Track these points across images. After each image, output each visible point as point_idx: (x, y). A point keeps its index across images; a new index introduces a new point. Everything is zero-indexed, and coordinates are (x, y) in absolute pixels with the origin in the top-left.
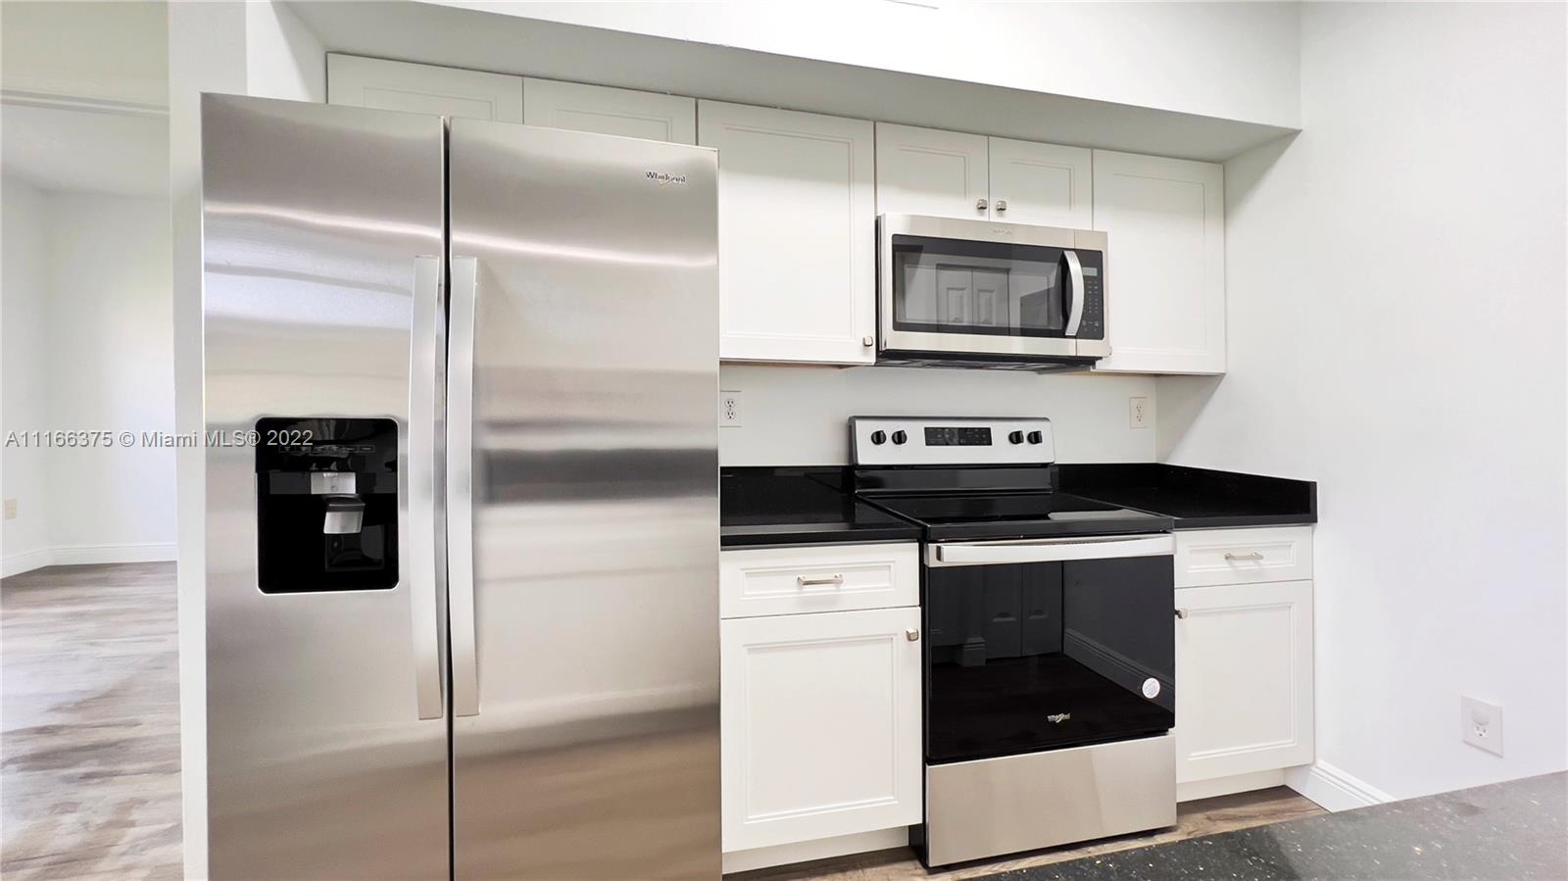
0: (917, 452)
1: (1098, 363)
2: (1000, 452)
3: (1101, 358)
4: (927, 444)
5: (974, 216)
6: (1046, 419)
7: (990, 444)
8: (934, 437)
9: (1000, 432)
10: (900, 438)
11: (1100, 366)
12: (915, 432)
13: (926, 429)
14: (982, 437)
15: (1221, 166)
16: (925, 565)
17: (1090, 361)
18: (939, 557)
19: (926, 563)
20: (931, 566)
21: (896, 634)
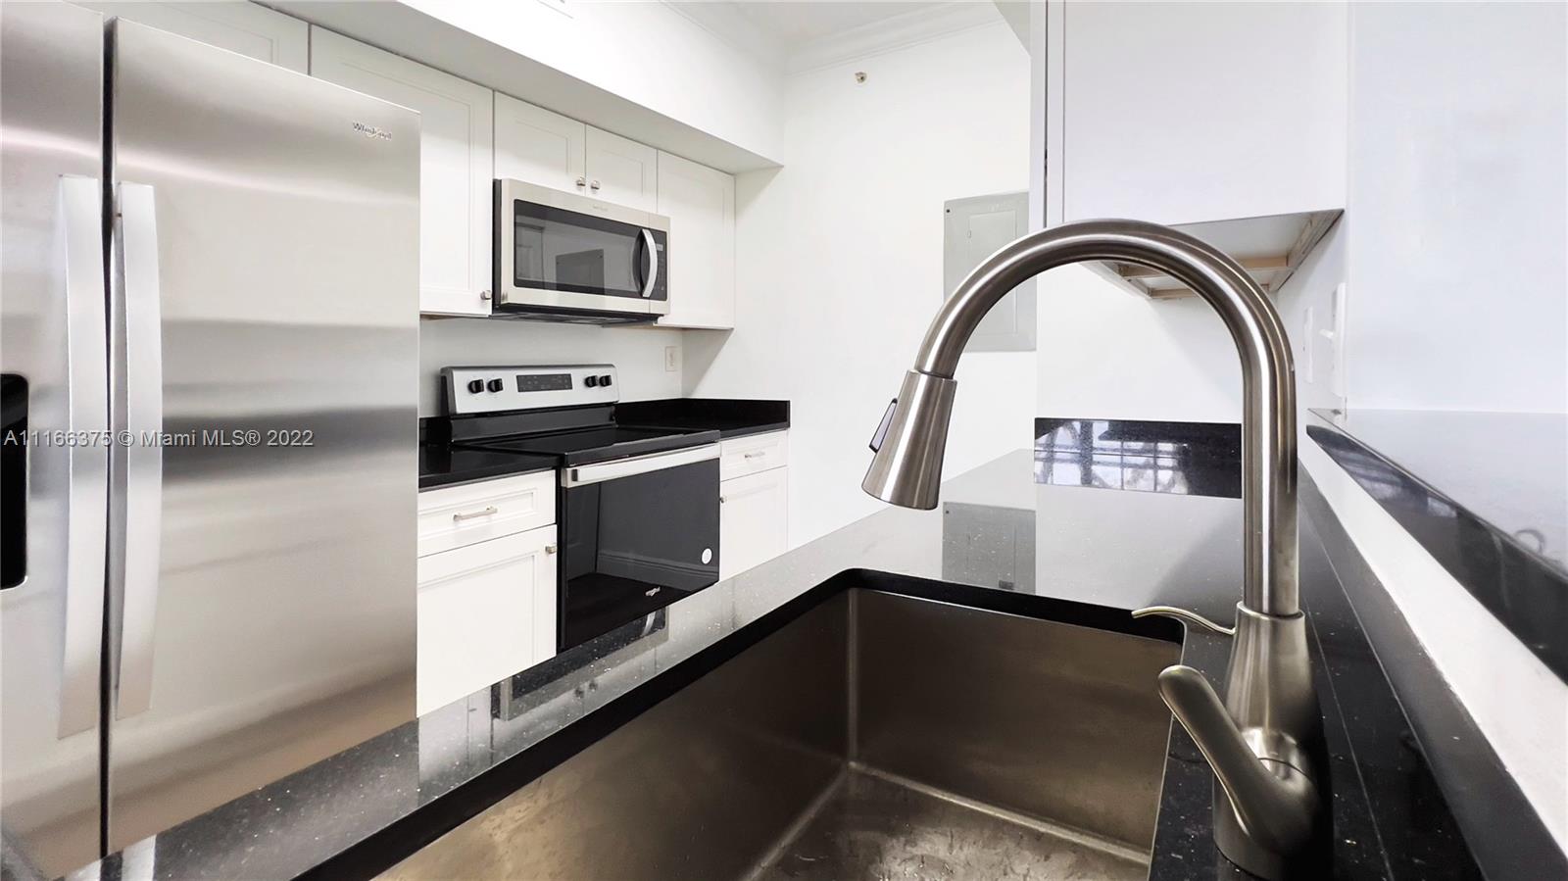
0: (511, 399)
1: (660, 319)
2: (578, 395)
3: (662, 315)
4: (519, 391)
5: (573, 190)
6: (611, 366)
7: (571, 388)
8: (525, 384)
9: (578, 377)
10: (496, 386)
11: (661, 321)
12: (509, 379)
13: (517, 377)
14: (565, 383)
15: (732, 178)
16: (561, 487)
17: (654, 317)
18: (575, 477)
19: (563, 485)
20: (569, 487)
21: (537, 551)
